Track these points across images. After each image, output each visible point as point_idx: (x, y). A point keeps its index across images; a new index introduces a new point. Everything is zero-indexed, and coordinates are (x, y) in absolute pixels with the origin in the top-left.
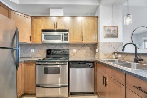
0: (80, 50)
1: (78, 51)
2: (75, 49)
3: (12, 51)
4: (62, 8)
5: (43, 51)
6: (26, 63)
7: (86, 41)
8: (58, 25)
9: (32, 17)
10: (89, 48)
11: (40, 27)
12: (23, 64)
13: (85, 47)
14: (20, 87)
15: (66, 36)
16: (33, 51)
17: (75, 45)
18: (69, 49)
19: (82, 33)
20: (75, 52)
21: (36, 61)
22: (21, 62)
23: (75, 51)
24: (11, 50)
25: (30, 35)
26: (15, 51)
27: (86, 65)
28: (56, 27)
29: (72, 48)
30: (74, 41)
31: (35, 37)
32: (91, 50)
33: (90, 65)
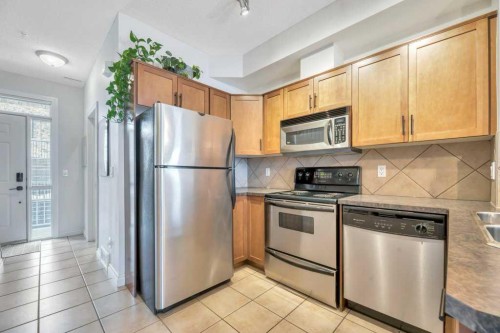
0: (406, 171)
1: (394, 172)
2: (384, 167)
3: (228, 174)
4: (331, 45)
5: (289, 172)
6: (251, 197)
7: (421, 136)
8: (320, 97)
9: (263, 95)
10: (454, 160)
11: (279, 115)
12: (246, 201)
13: (429, 159)
14: (241, 243)
15: (339, 128)
16: (268, 172)
17: (382, 152)
18: (357, 167)
19: (405, 106)
20: (384, 175)
21: (267, 196)
22: (242, 195)
23: (382, 172)
24: (224, 171)
25: (261, 137)
26: (231, 173)
27: (403, 224)
28: (312, 105)
29: (373, 162)
30: (371, 139)
31: (269, 140)
32: (470, 170)
33: (418, 228)
